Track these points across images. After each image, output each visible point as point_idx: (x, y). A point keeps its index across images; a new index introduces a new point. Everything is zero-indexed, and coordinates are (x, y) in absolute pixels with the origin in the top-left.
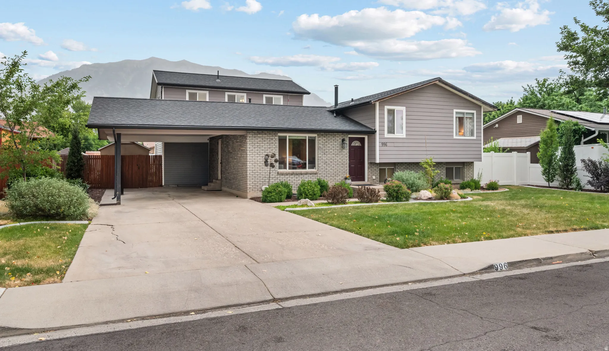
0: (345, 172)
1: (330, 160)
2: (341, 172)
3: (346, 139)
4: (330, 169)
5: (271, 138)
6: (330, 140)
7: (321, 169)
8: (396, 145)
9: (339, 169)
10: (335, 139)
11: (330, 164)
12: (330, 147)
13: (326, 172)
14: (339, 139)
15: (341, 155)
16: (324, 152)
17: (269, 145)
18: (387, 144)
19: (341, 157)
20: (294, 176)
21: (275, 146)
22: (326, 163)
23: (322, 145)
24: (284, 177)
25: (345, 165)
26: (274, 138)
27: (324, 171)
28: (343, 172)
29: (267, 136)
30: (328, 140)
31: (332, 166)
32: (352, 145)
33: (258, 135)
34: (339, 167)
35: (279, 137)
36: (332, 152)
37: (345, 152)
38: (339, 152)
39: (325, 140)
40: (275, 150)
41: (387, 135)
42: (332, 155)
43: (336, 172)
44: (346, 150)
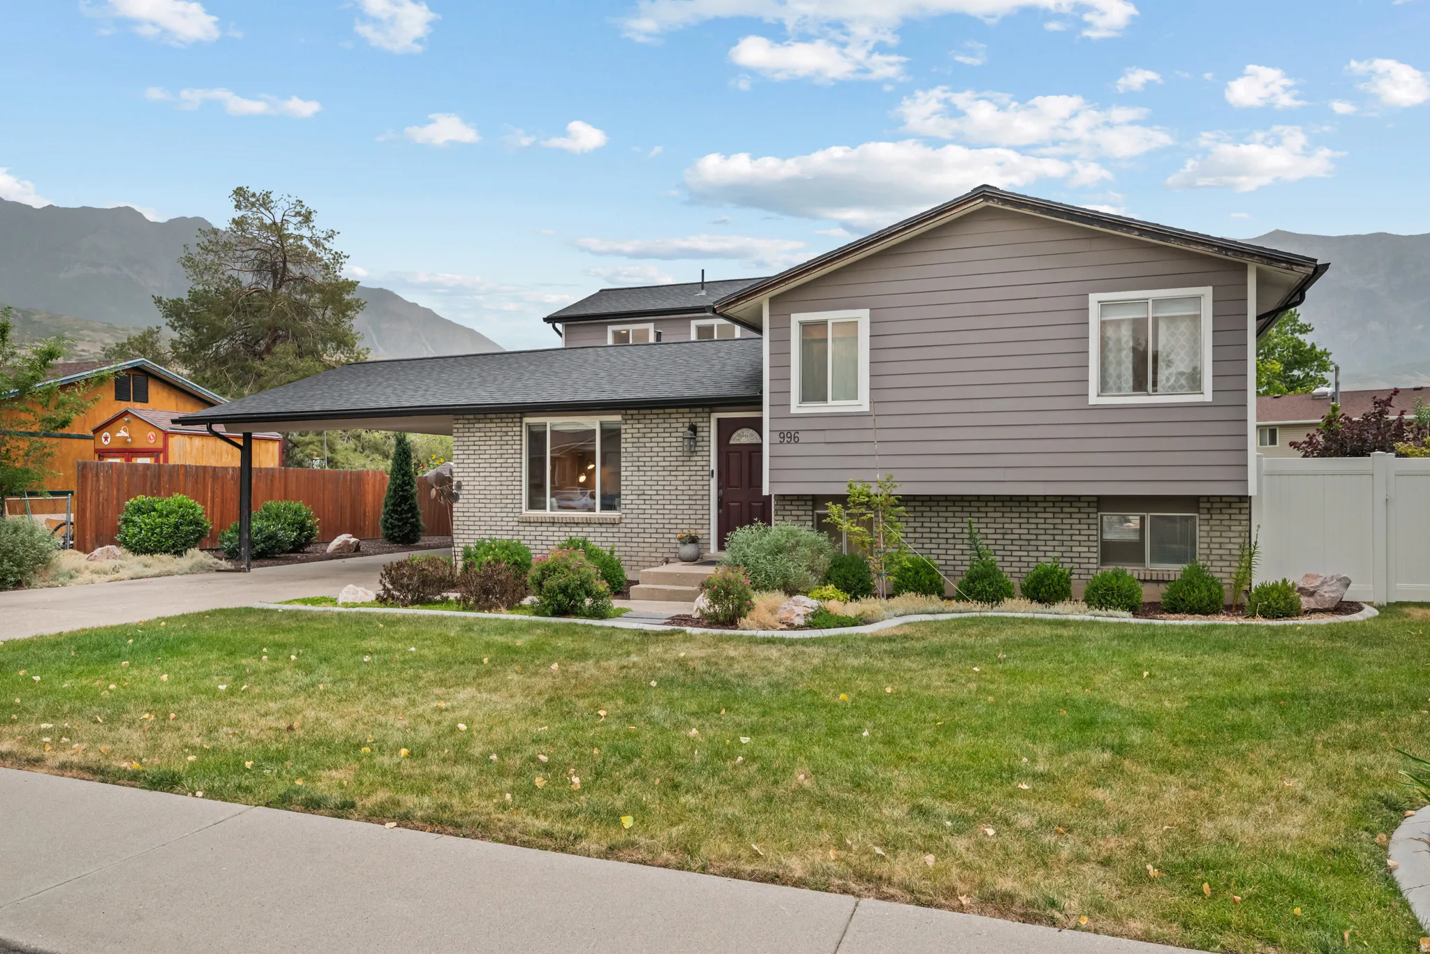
0: (698, 522)
1: (654, 488)
2: (685, 521)
3: (698, 425)
4: (655, 512)
5: (504, 429)
6: (654, 430)
7: (630, 511)
8: (830, 436)
9: (680, 512)
10: (668, 425)
11: (654, 497)
12: (654, 449)
13: (642, 521)
14: (681, 425)
15: (685, 473)
16: (637, 464)
17: (499, 447)
18: (800, 435)
19: (687, 478)
20: (557, 529)
21: (513, 451)
22: (644, 494)
23: (630, 445)
24: (534, 529)
25: (698, 502)
26: (510, 429)
27: (636, 516)
28: (693, 522)
29: (494, 425)
30: (649, 430)
31: (660, 502)
32: (732, 442)
33: (476, 425)
34: (679, 507)
35: (529, 426)
36: (660, 464)
37: (699, 463)
38: (681, 463)
39: (641, 431)
40: (512, 461)
41: (796, 407)
42: (660, 473)
43: (672, 521)
44: (700, 458)
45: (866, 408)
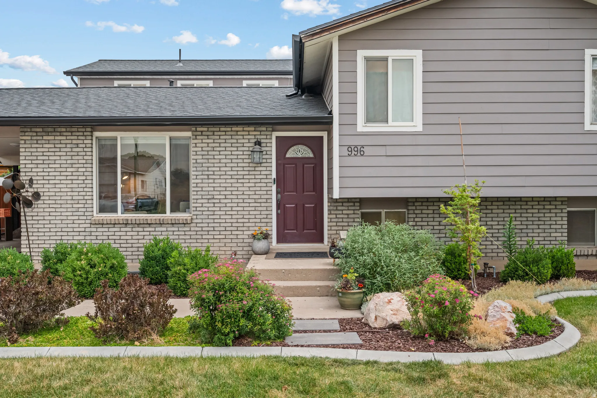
0: (263, 220)
1: (222, 193)
2: (251, 221)
3: (262, 141)
4: (224, 213)
5: (74, 142)
6: (222, 145)
7: (200, 213)
8: (391, 151)
9: (247, 213)
10: (235, 141)
11: (222, 201)
12: (222, 161)
13: (212, 221)
14: (247, 141)
15: (251, 181)
16: (207, 173)
17: (70, 158)
18: (366, 149)
19: (253, 185)
20: (130, 229)
21: (84, 162)
22: (213, 198)
23: (201, 157)
24: (106, 230)
25: (263, 205)
26: (81, 142)
27: (206, 217)
28: (259, 221)
29: (64, 138)
30: (218, 145)
31: (228, 205)
32: (288, 156)
33: (45, 138)
34: (245, 209)
35: (98, 139)
36: (228, 173)
37: (263, 173)
38: (247, 173)
39: (210, 145)
40: (84, 170)
41: (361, 127)
42: (228, 181)
43: (239, 221)
44: (264, 169)
45: (420, 128)
